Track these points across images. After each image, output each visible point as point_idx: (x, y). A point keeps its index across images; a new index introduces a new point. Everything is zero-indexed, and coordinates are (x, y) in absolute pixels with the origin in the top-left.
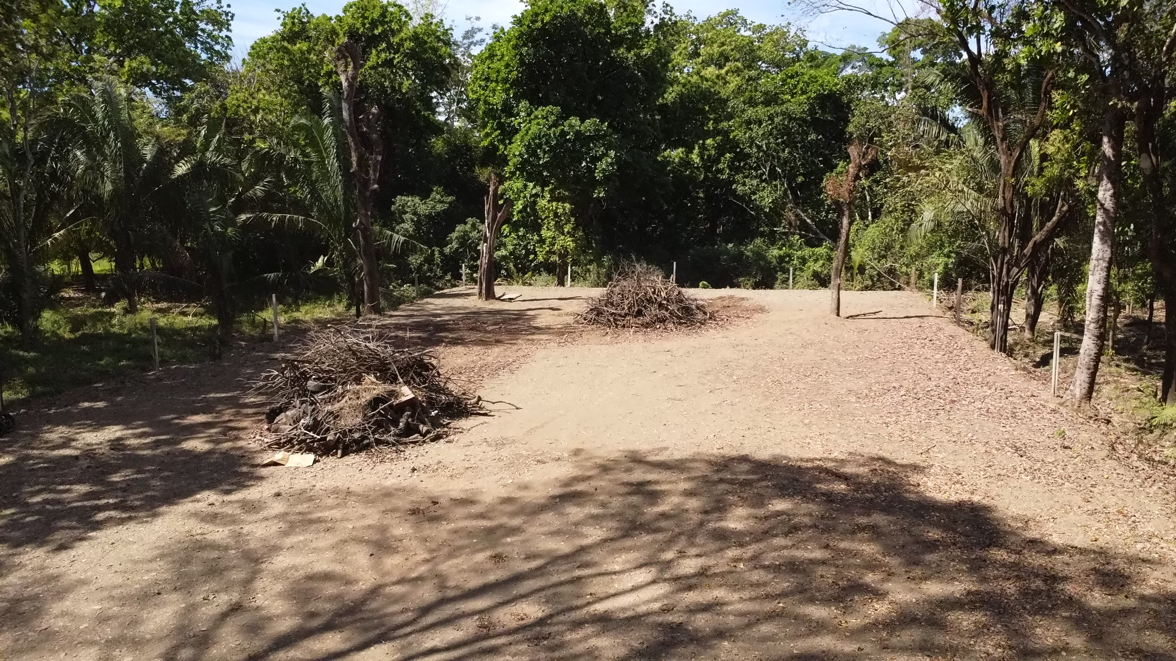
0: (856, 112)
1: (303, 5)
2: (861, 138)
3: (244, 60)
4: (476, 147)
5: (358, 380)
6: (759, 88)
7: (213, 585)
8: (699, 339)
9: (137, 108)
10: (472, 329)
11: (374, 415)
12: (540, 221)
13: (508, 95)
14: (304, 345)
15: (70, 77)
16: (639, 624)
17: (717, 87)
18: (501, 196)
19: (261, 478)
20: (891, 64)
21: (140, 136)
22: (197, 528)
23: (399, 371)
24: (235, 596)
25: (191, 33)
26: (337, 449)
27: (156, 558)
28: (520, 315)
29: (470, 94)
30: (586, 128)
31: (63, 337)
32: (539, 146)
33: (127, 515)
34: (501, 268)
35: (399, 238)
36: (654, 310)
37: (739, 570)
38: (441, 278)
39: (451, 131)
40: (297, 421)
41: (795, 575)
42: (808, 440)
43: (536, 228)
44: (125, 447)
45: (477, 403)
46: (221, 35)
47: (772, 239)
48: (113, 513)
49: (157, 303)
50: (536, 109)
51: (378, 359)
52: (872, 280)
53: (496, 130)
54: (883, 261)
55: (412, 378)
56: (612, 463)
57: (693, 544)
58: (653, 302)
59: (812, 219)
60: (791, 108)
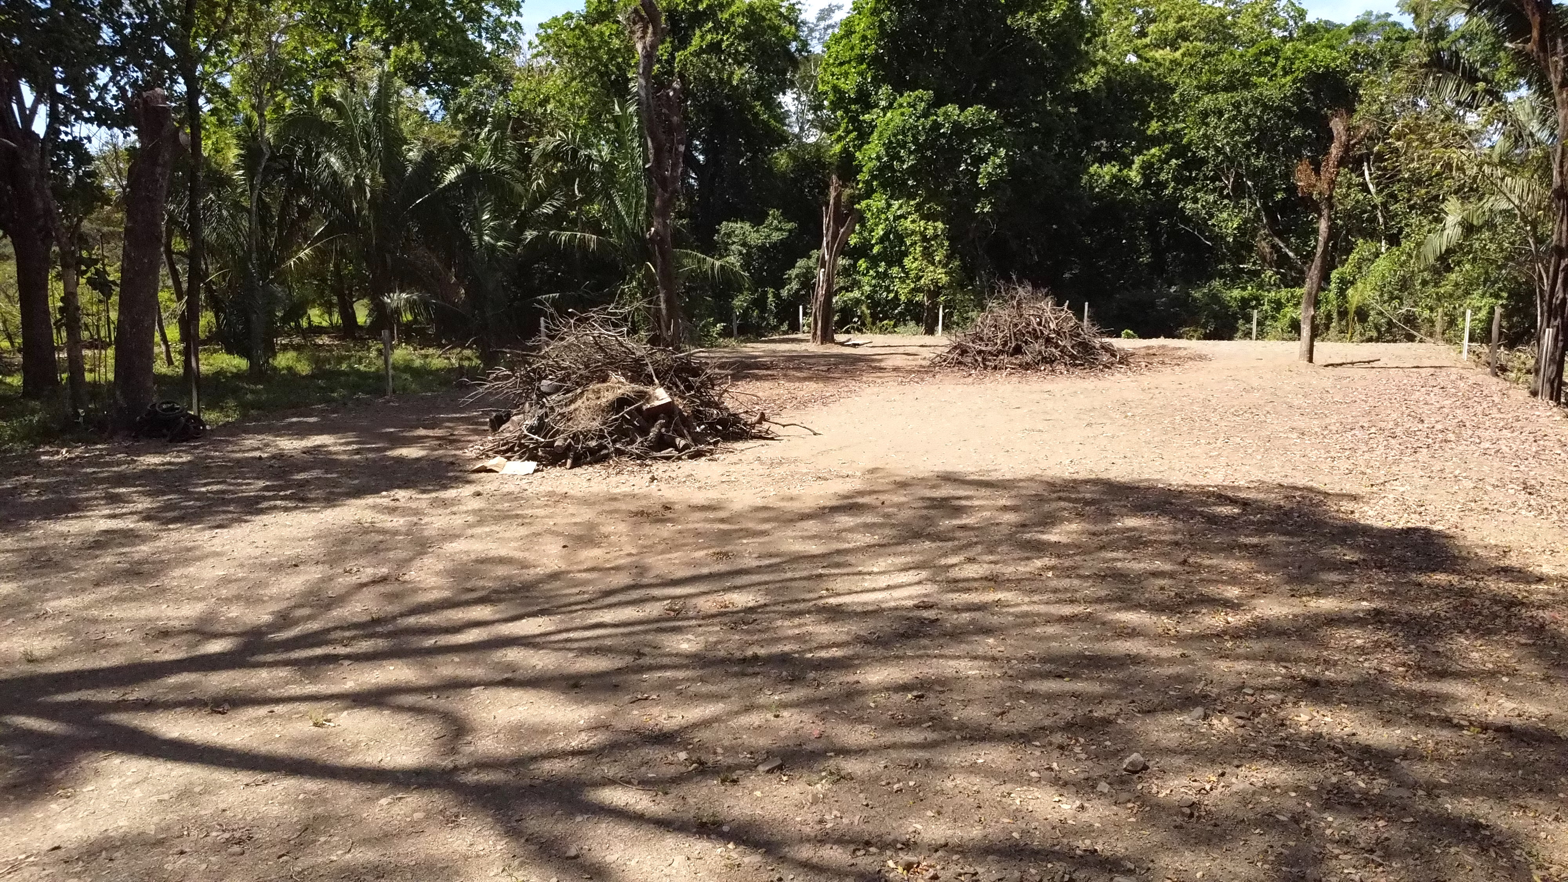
4: (828, 158)
5: (605, 379)
7: (362, 561)
8: (1096, 381)
10: (793, 368)
11: (616, 419)
12: (904, 249)
13: (866, 79)
17: (1162, 70)
19: (466, 482)
21: (405, 140)
22: (371, 517)
23: (657, 372)
24: (383, 571)
25: (474, 18)
26: (567, 458)
28: (861, 359)
30: (966, 117)
31: (299, 373)
32: (903, 145)
35: (713, 263)
36: (1038, 347)
37: (1044, 577)
39: (801, 143)
42: (1207, 470)
43: (900, 259)
44: (322, 452)
45: (760, 422)
46: (510, 20)
47: (1236, 277)
48: (280, 503)
49: (421, 349)
50: (901, 96)
51: (631, 358)
52: (1379, 331)
54: (1397, 304)
55: (673, 382)
56: (913, 480)
57: (990, 553)
58: (1037, 337)
59: (1297, 251)
60: (1265, 93)
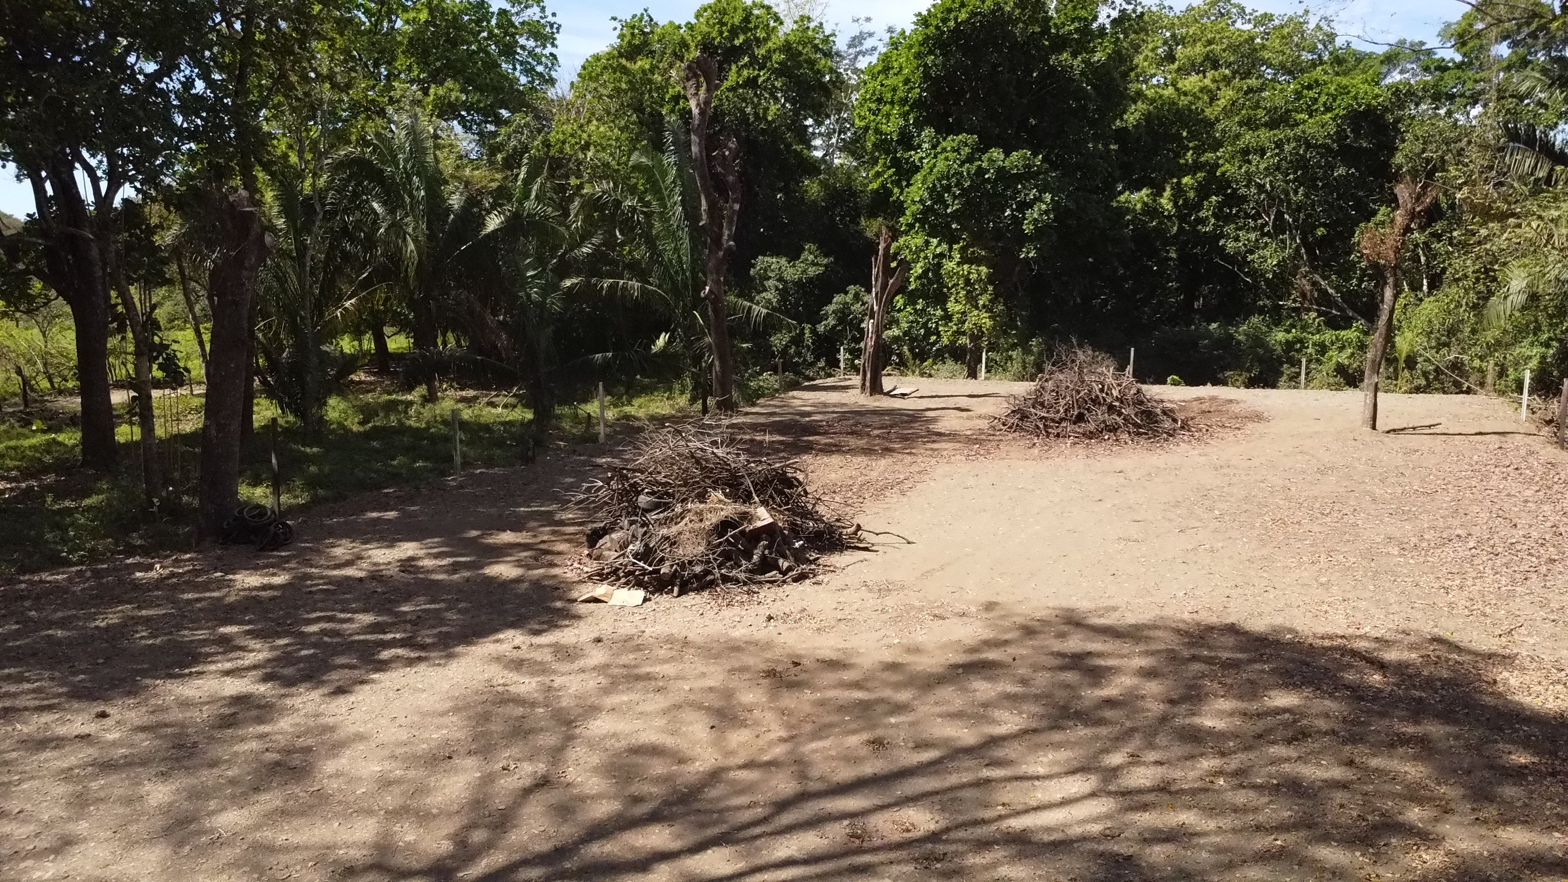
0: (1408, 136)
1: (646, 10)
2: (1414, 173)
3: (572, 83)
4: (862, 192)
5: (702, 497)
6: (1262, 104)
7: (514, 751)
8: (1165, 456)
9: (444, 147)
10: (852, 433)
11: (721, 543)
12: (945, 290)
13: (907, 120)
14: (635, 448)
15: (369, 109)
16: (1070, 852)
17: (1200, 104)
18: (894, 257)
19: (578, 617)
20: (1459, 66)
21: (446, 182)
22: (500, 676)
23: (755, 486)
24: (541, 767)
25: (509, 51)
26: (673, 586)
27: (449, 711)
28: (914, 417)
29: (857, 121)
30: (1012, 163)
31: (351, 430)
32: (947, 189)
33: (417, 655)
34: (891, 353)
35: (759, 310)
36: (1101, 414)
37: (1217, 787)
38: (812, 364)
39: (831, 170)
40: (624, 546)
41: (1302, 801)
42: (1325, 607)
43: (941, 299)
44: (418, 569)
45: (855, 533)
46: (544, 52)
47: (1276, 317)
48: (400, 651)
49: (462, 389)
50: (944, 139)
51: (727, 470)
52: (1427, 379)
53: (889, 168)
54: (1444, 351)
55: (771, 496)
56: (1036, 623)
57: (1151, 746)
58: (1100, 404)
59: (1337, 289)
60: (1309, 131)
